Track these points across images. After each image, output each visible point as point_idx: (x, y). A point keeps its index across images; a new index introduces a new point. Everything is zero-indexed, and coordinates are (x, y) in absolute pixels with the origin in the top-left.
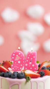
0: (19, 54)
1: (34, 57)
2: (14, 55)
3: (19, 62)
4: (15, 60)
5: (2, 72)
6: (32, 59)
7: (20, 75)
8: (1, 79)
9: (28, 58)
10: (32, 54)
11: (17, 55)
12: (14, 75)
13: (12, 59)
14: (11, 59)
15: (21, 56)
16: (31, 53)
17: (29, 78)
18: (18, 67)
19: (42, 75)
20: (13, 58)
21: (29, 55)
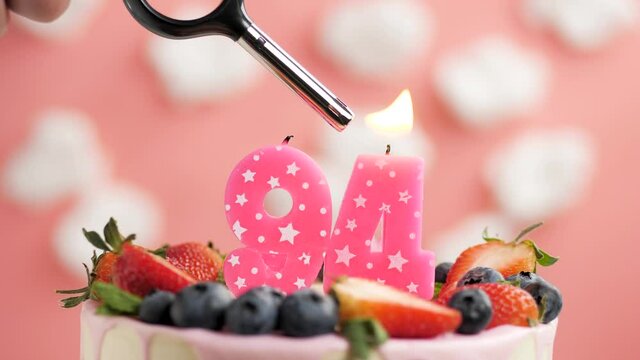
0: (292, 169)
1: (404, 197)
2: (249, 176)
3: (289, 234)
4: (259, 216)
5: (152, 291)
6: (385, 208)
7: (297, 305)
8: (149, 343)
9: (360, 201)
10: (392, 174)
11: (274, 182)
12: (251, 307)
13: (236, 207)
14: (228, 207)
15: (306, 186)
16: (381, 164)
17: (369, 329)
18: (279, 276)
19: (474, 315)
20: (241, 200)
21: (370, 183)
